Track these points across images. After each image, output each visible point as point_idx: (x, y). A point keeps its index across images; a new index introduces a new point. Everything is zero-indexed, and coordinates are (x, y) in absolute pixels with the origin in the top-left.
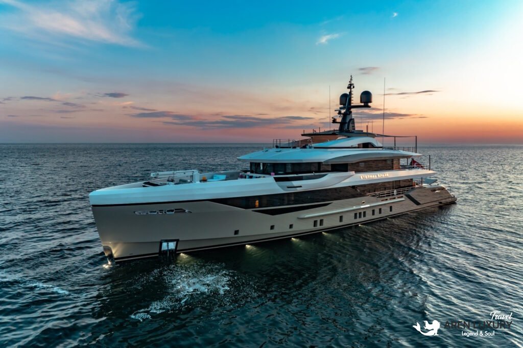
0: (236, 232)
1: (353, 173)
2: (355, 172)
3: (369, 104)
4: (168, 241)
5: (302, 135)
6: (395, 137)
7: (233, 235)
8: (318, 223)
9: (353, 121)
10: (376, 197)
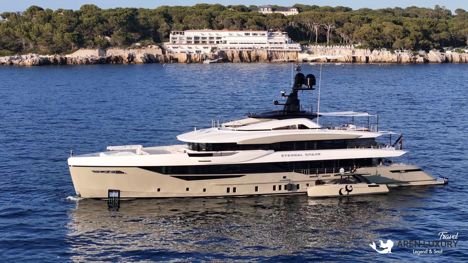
0: (159, 190)
2: (275, 151)
7: (156, 191)
8: (231, 190)
9: (297, 102)
10: (303, 173)
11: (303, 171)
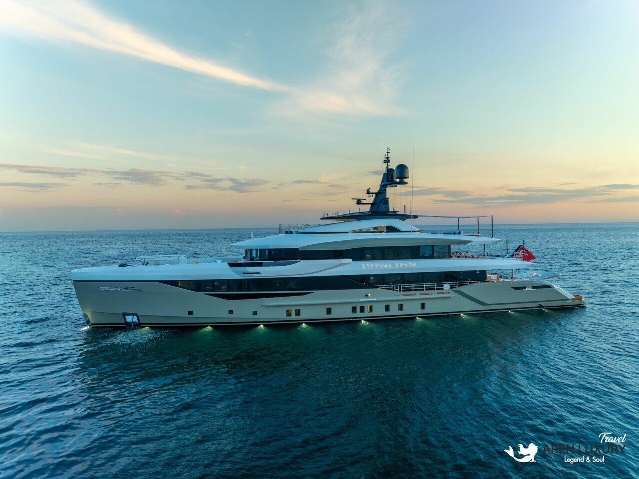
0: (190, 313)
1: (350, 260)
2: (353, 260)
3: (406, 180)
4: (133, 315)
5: (321, 219)
6: (458, 218)
7: (187, 315)
8: (293, 313)
9: (386, 201)
10: (394, 290)
11: (394, 287)
